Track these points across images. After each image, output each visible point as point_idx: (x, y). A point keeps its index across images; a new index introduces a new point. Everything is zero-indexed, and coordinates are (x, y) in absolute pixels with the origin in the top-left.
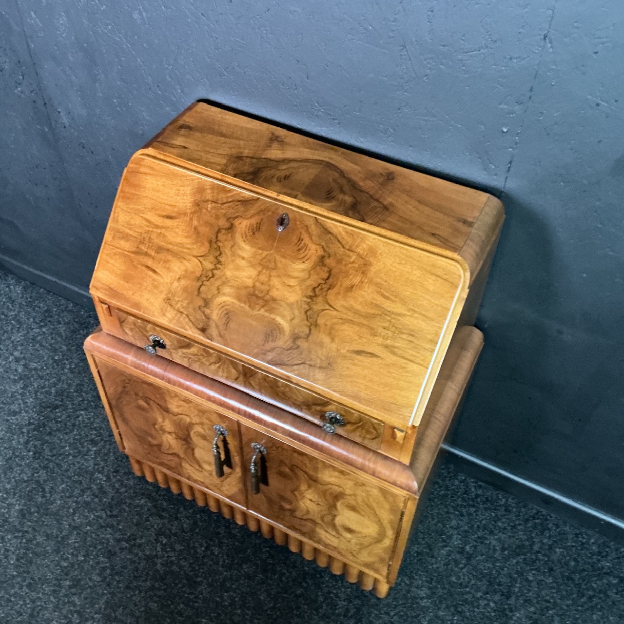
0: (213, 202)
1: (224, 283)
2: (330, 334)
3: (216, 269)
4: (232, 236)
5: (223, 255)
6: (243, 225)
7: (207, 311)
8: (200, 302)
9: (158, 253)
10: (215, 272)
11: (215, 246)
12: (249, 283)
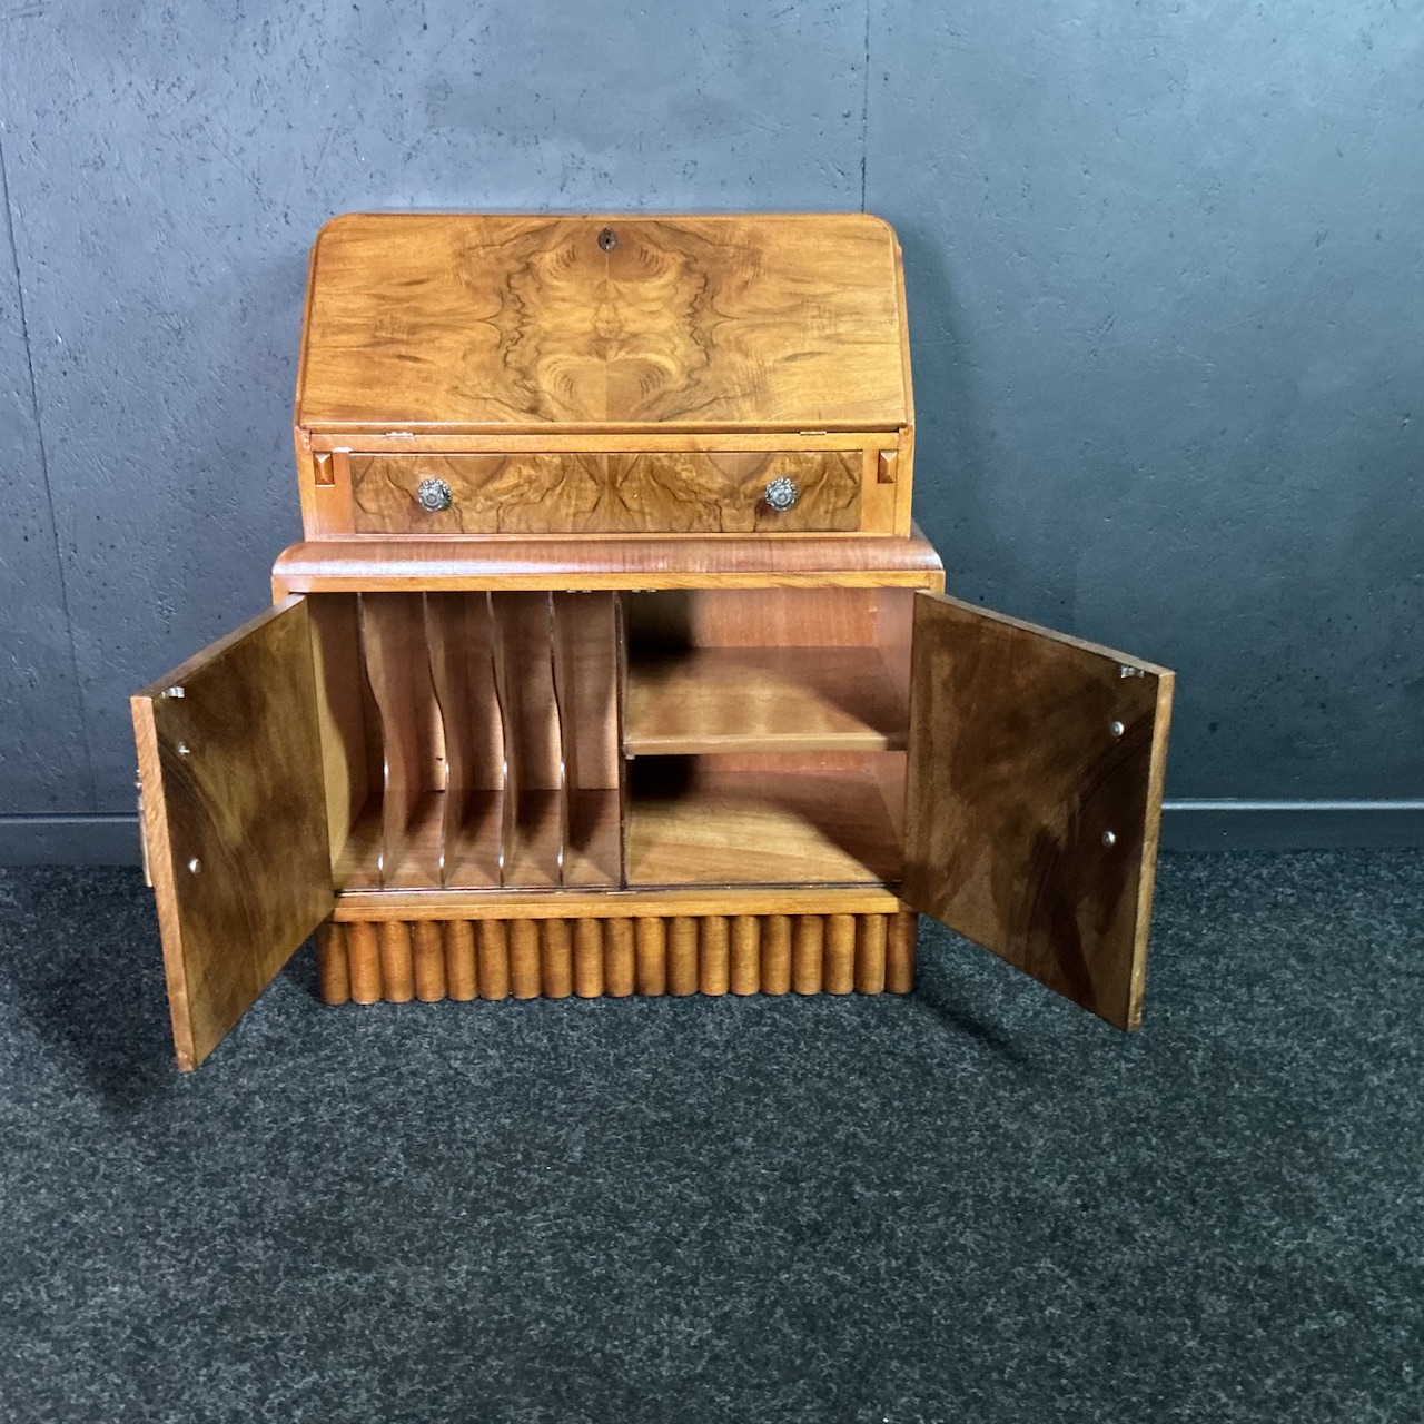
0: (484, 246)
1: (544, 339)
2: (740, 350)
3: (523, 325)
4: (533, 278)
5: (529, 305)
6: (548, 259)
7: (529, 384)
8: (512, 376)
9: (413, 334)
10: (523, 329)
11: (511, 297)
12: (587, 326)
